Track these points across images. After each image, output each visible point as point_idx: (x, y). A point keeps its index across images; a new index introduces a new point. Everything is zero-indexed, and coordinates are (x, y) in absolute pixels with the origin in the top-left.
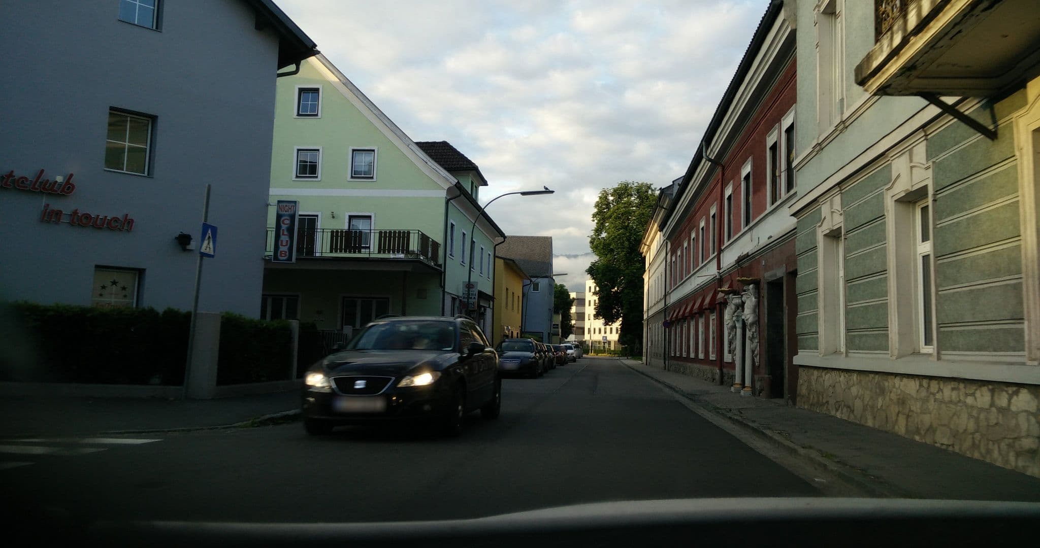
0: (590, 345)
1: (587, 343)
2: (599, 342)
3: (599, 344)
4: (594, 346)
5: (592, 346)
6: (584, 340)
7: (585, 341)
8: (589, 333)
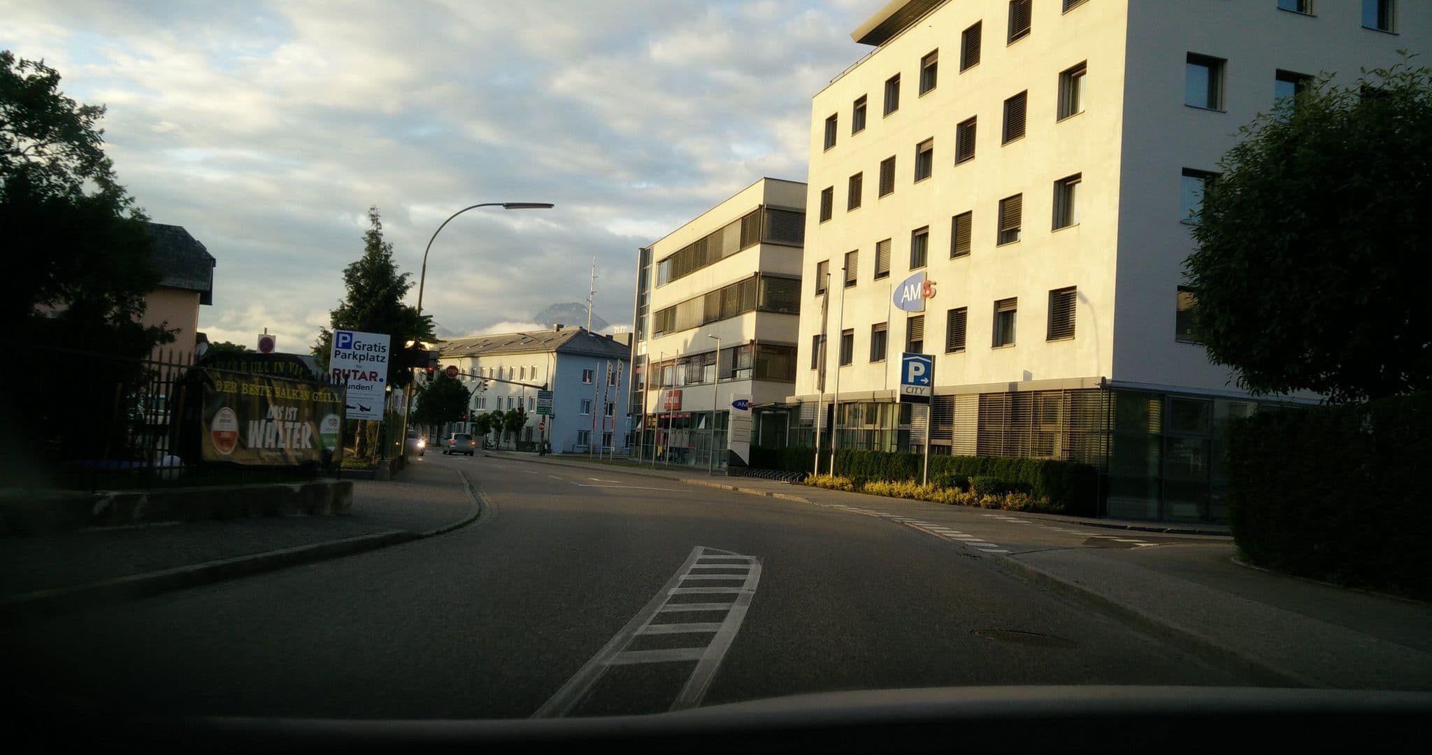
0: (819, 424)
1: (805, 415)
2: (874, 407)
3: (871, 419)
4: (841, 432)
5: (827, 434)
6: (790, 400)
7: (798, 407)
8: (814, 367)
